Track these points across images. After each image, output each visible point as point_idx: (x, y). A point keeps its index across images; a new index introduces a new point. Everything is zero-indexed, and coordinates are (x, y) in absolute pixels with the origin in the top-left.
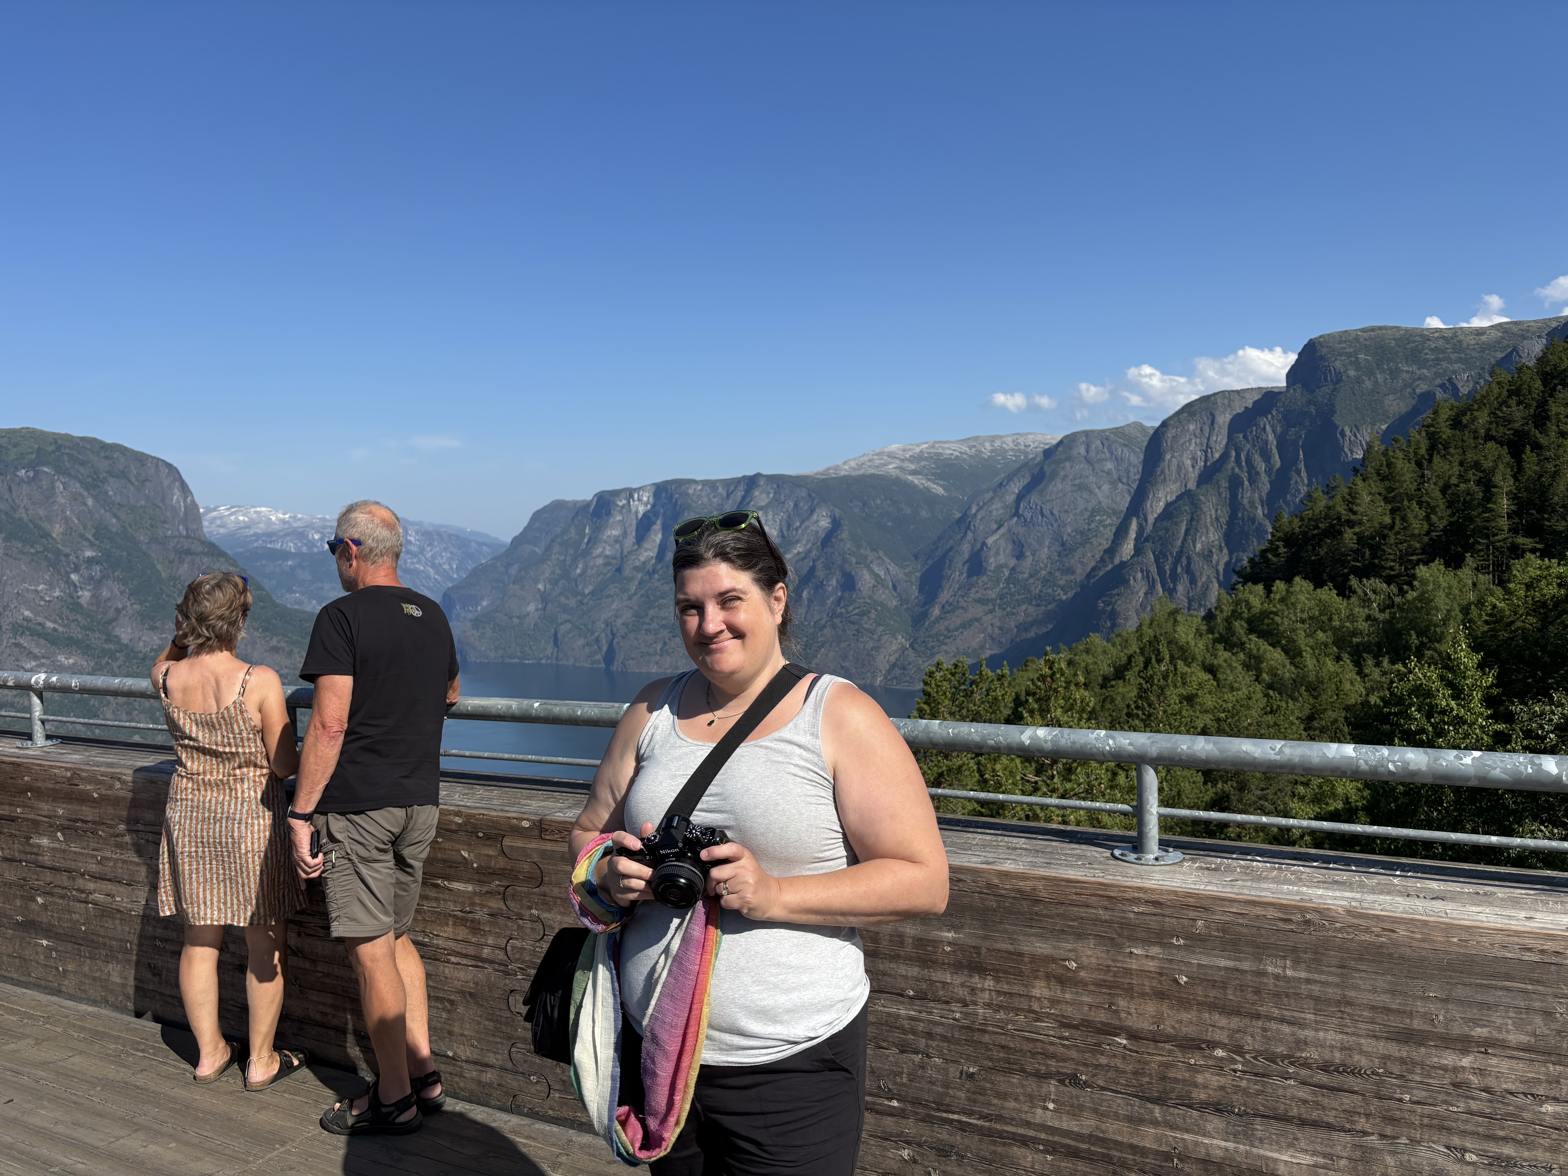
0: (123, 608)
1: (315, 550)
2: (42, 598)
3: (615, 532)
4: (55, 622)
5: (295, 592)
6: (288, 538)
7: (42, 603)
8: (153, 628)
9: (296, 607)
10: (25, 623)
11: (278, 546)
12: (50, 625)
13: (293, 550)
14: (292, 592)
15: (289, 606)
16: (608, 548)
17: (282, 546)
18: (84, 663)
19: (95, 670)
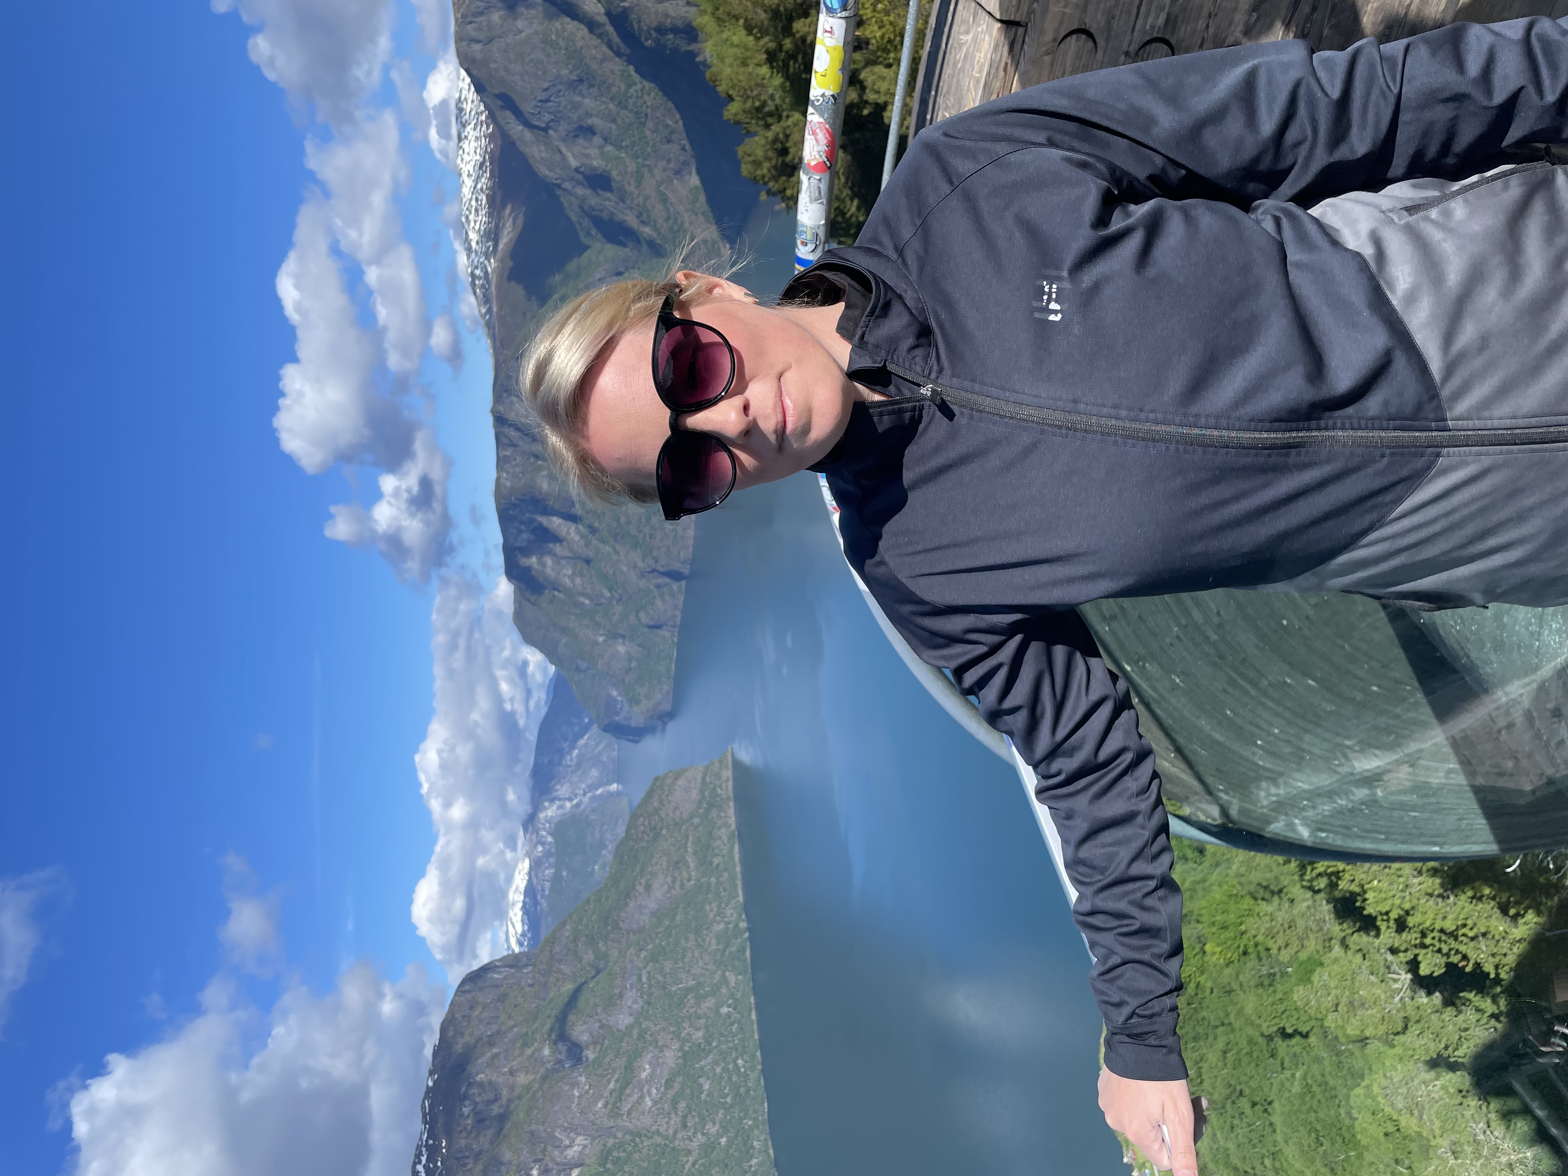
1: (553, 850)
2: (587, 1092)
4: (609, 1081)
5: (593, 869)
6: (540, 875)
7: (591, 1092)
8: (621, 996)
9: (608, 869)
10: (609, 1106)
11: (547, 884)
12: (612, 1085)
13: (552, 871)
14: (592, 873)
15: (606, 875)
16: (565, 571)
17: (547, 881)
18: (650, 1055)
19: (657, 1047)
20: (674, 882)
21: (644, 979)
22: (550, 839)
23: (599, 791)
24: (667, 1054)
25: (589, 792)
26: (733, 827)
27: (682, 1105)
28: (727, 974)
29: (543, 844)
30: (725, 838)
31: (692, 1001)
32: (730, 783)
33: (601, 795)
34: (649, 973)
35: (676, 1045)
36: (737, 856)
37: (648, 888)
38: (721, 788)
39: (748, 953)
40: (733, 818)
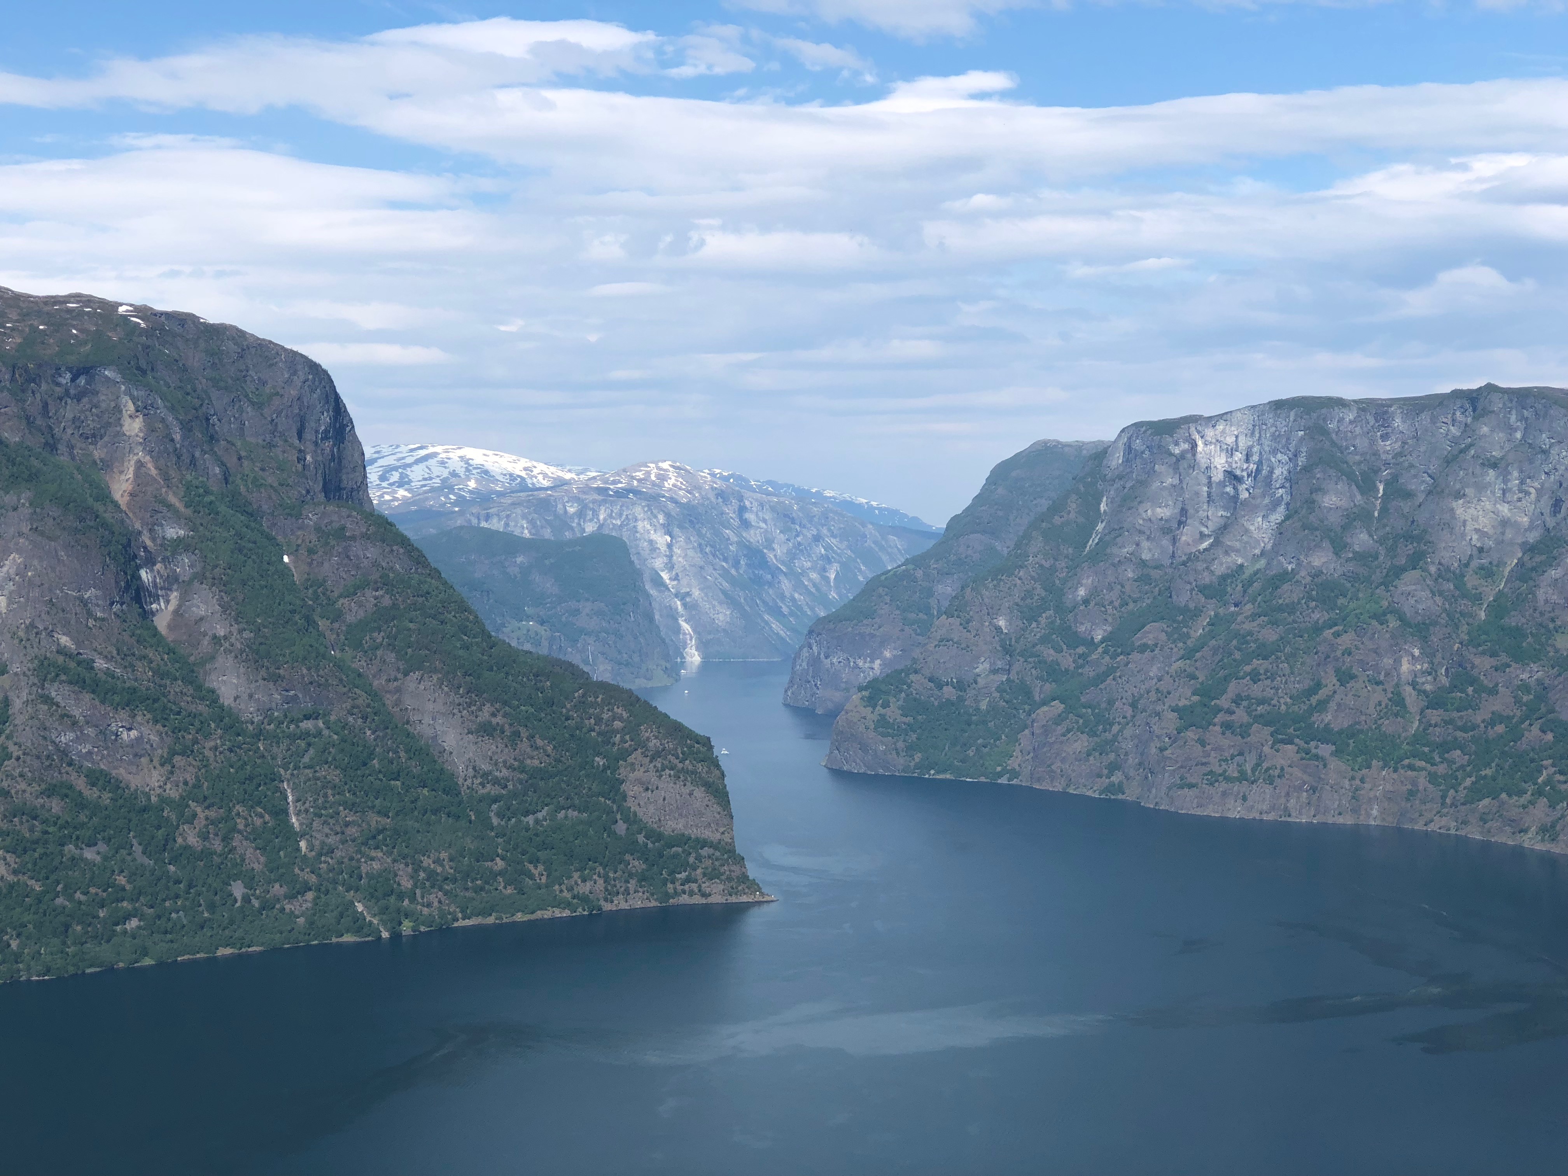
0: (225, 638)
1: (568, 535)
2: (90, 614)
3: (1164, 512)
4: (108, 658)
5: (529, 618)
6: (519, 511)
7: (91, 623)
8: (275, 679)
9: (527, 647)
10: (61, 659)
11: (500, 526)
12: (100, 664)
13: (527, 534)
14: (520, 616)
15: (514, 644)
16: (1145, 544)
17: (507, 525)
18: (154, 738)
19: (173, 753)
20: (496, 782)
21: (307, 725)
22: (590, 528)
23: (686, 627)
24: (155, 774)
25: (685, 605)
26: (607, 907)
27: (56, 806)
28: (310, 895)
29: (581, 514)
30: (584, 888)
31: (258, 822)
32: (697, 900)
33: (678, 630)
34: (319, 734)
35: (173, 793)
36: (547, 914)
37: (486, 730)
38: (688, 880)
39: (348, 938)
40: (624, 906)
